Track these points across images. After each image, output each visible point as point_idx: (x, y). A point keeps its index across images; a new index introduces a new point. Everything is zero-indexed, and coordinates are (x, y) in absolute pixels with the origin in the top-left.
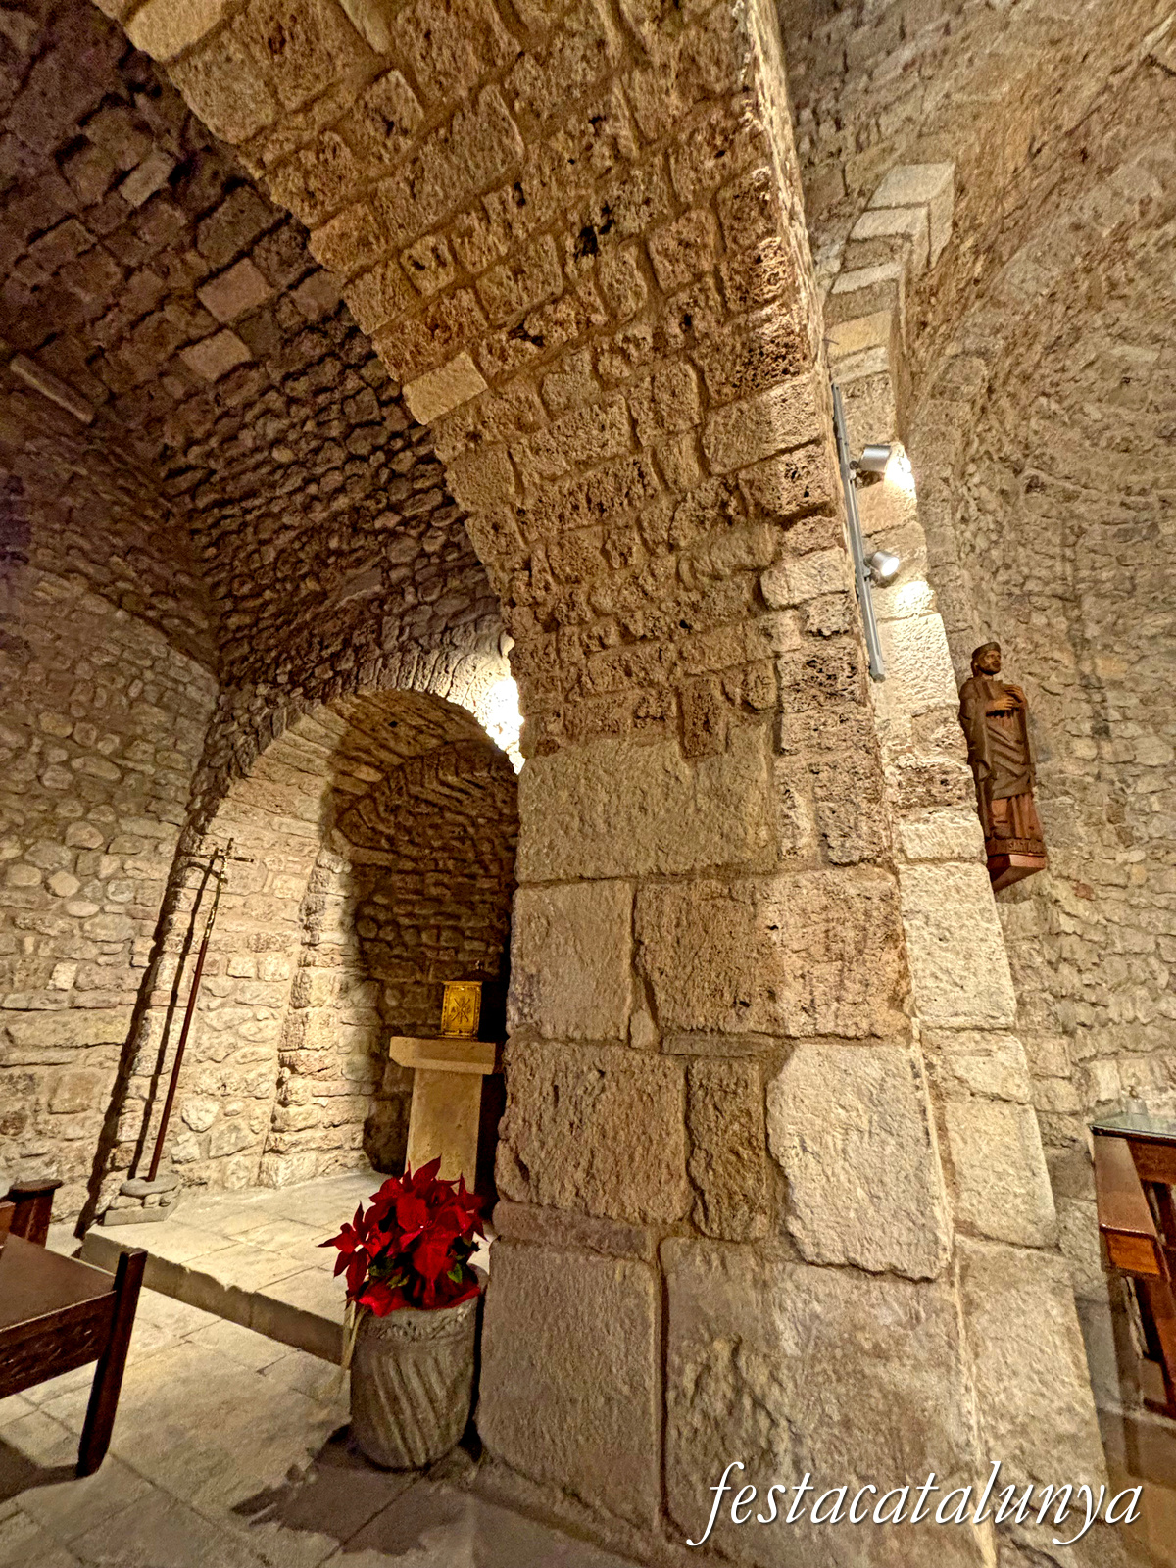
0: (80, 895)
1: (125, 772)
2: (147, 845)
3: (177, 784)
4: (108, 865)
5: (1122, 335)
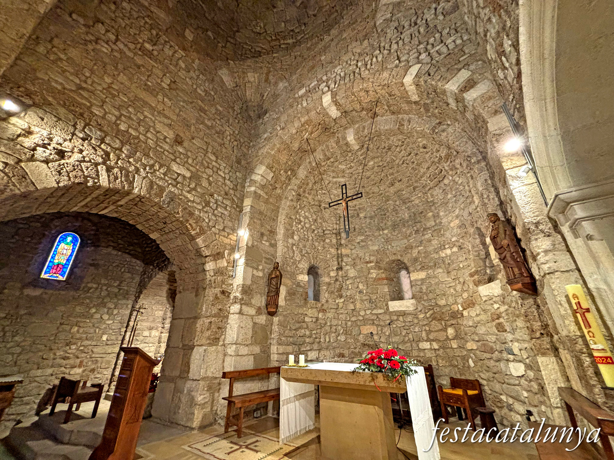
0: (109, 319)
1: (120, 289)
2: (125, 306)
3: (133, 290)
4: (115, 312)
5: (333, 177)
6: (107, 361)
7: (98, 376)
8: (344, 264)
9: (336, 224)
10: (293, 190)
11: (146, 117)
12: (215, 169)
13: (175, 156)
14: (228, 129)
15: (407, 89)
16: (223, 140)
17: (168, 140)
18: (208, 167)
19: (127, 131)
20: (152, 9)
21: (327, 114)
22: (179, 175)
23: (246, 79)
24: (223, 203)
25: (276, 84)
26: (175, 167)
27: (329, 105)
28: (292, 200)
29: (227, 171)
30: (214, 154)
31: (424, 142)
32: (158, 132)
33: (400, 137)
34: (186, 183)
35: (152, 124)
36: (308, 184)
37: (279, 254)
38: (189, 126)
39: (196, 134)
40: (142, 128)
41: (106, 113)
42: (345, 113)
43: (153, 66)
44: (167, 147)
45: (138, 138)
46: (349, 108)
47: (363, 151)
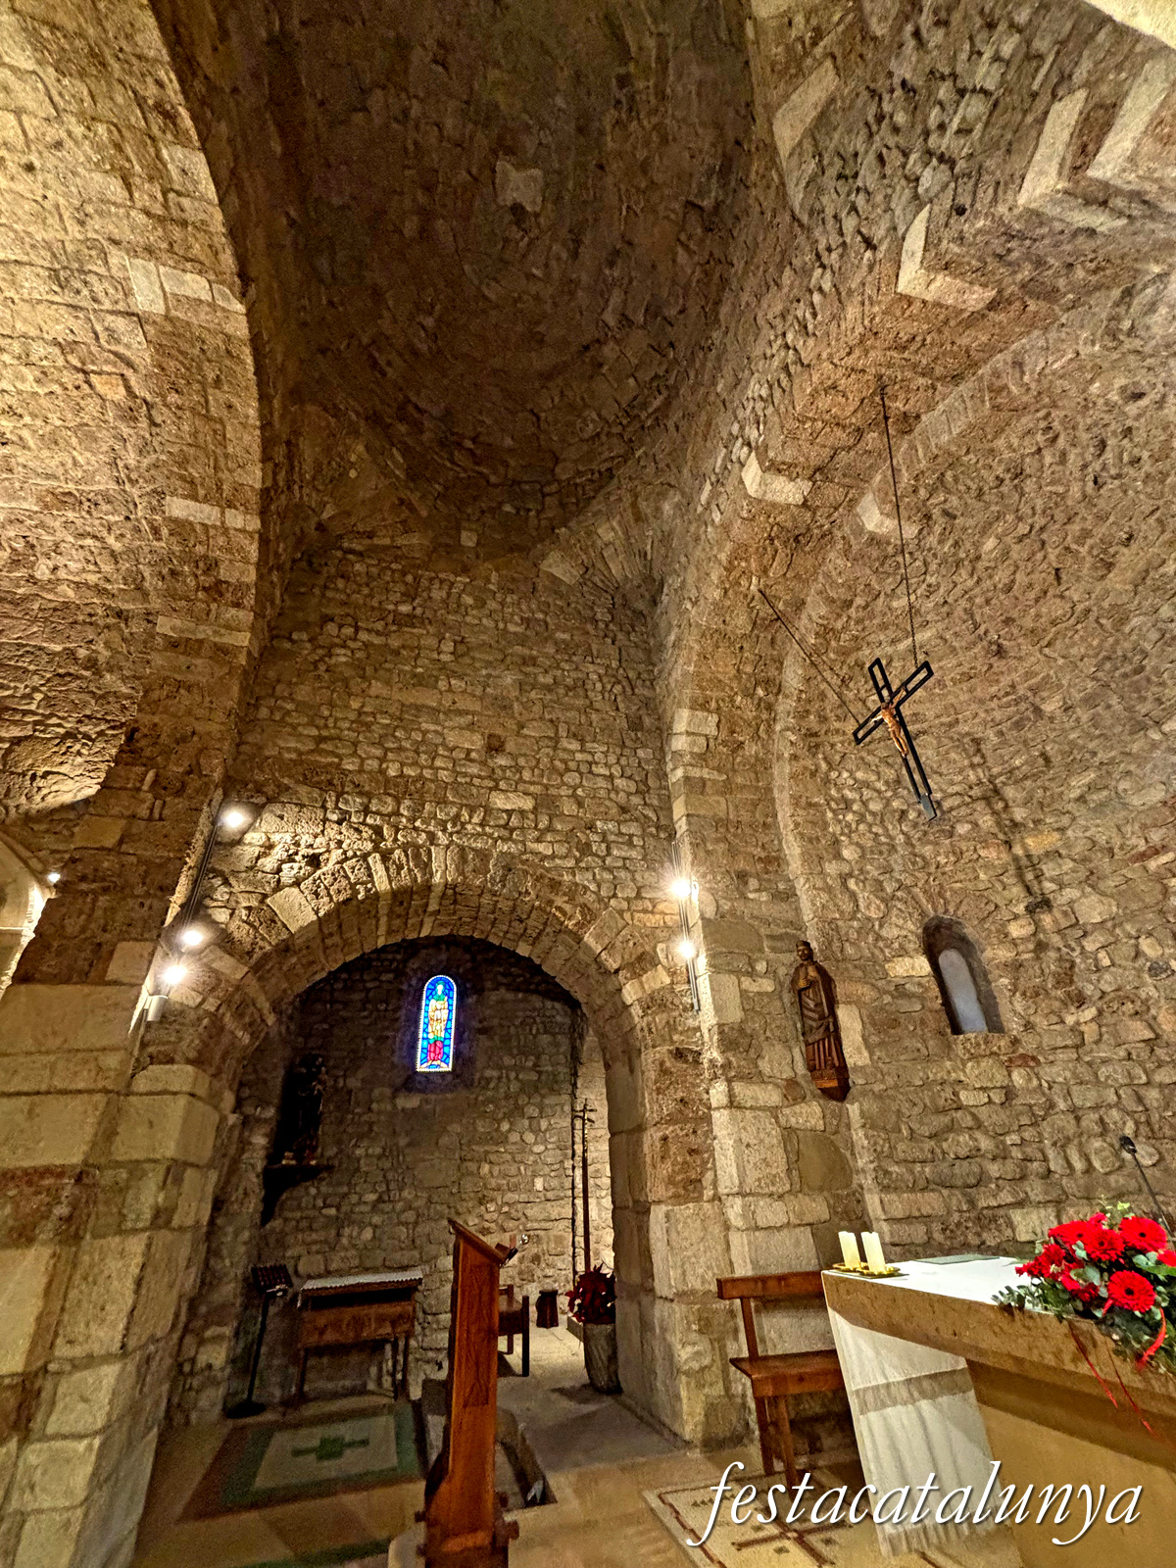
0: (536, 1143)
1: (540, 1073)
2: (558, 1108)
3: (563, 1071)
4: (544, 1124)
5: (893, 642)
6: (556, 1237)
7: (550, 1272)
8: (1049, 886)
9: (973, 766)
10: (788, 729)
11: (425, 733)
12: (584, 768)
13: (494, 780)
14: (591, 668)
16: (587, 697)
17: (473, 755)
18: (568, 770)
19: (402, 775)
20: (399, 542)
21: (774, 505)
22: (509, 813)
23: (599, 542)
24: (620, 834)
25: (658, 509)
26: (499, 801)
27: (763, 483)
28: (795, 757)
29: (612, 759)
30: (575, 735)
31: (1120, 382)
32: (452, 750)
33: (1026, 421)
34: (528, 823)
35: (439, 740)
36: (823, 696)
37: (807, 915)
38: (506, 707)
39: (526, 715)
40: (424, 757)
41: (363, 760)
42: (819, 472)
43: (420, 637)
44: (474, 769)
45: (421, 776)
46: (816, 455)
47: (938, 529)
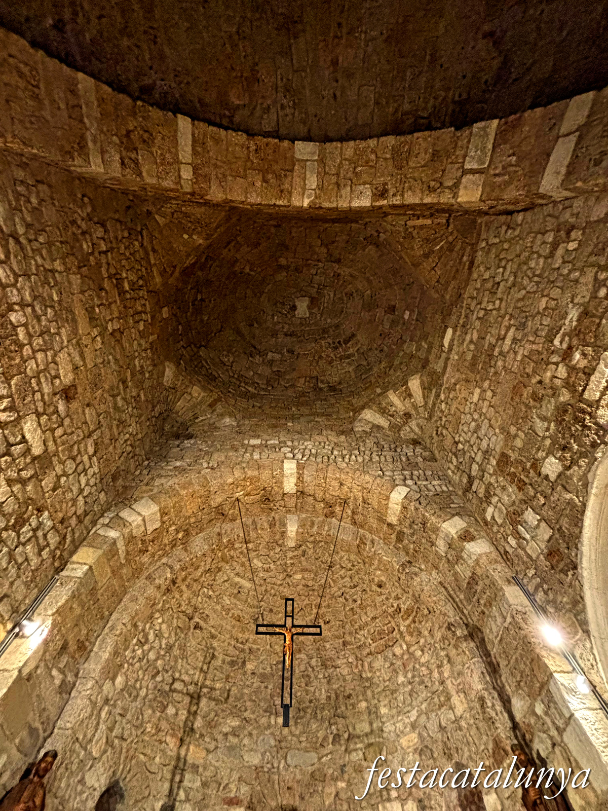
5: (237, 574)
8: (182, 794)
9: (201, 670)
10: (171, 568)
11: (58, 334)
12: (81, 468)
13: (45, 410)
14: (134, 424)
15: (390, 505)
16: (119, 434)
17: (57, 382)
18: (74, 459)
19: (15, 327)
20: (154, 269)
21: (282, 483)
22: (24, 440)
23: (189, 390)
24: (45, 536)
25: (222, 415)
26: (29, 426)
27: (292, 474)
28: (159, 587)
29: (92, 482)
30: (96, 444)
32: (56, 363)
34: (21, 462)
35: (57, 348)
36: (197, 569)
38: (95, 386)
39: (96, 402)
40: (40, 341)
41: (14, 285)
42: (301, 493)
43: (115, 302)
44: (46, 389)
45: (22, 346)
46: (310, 489)
47: (296, 553)
